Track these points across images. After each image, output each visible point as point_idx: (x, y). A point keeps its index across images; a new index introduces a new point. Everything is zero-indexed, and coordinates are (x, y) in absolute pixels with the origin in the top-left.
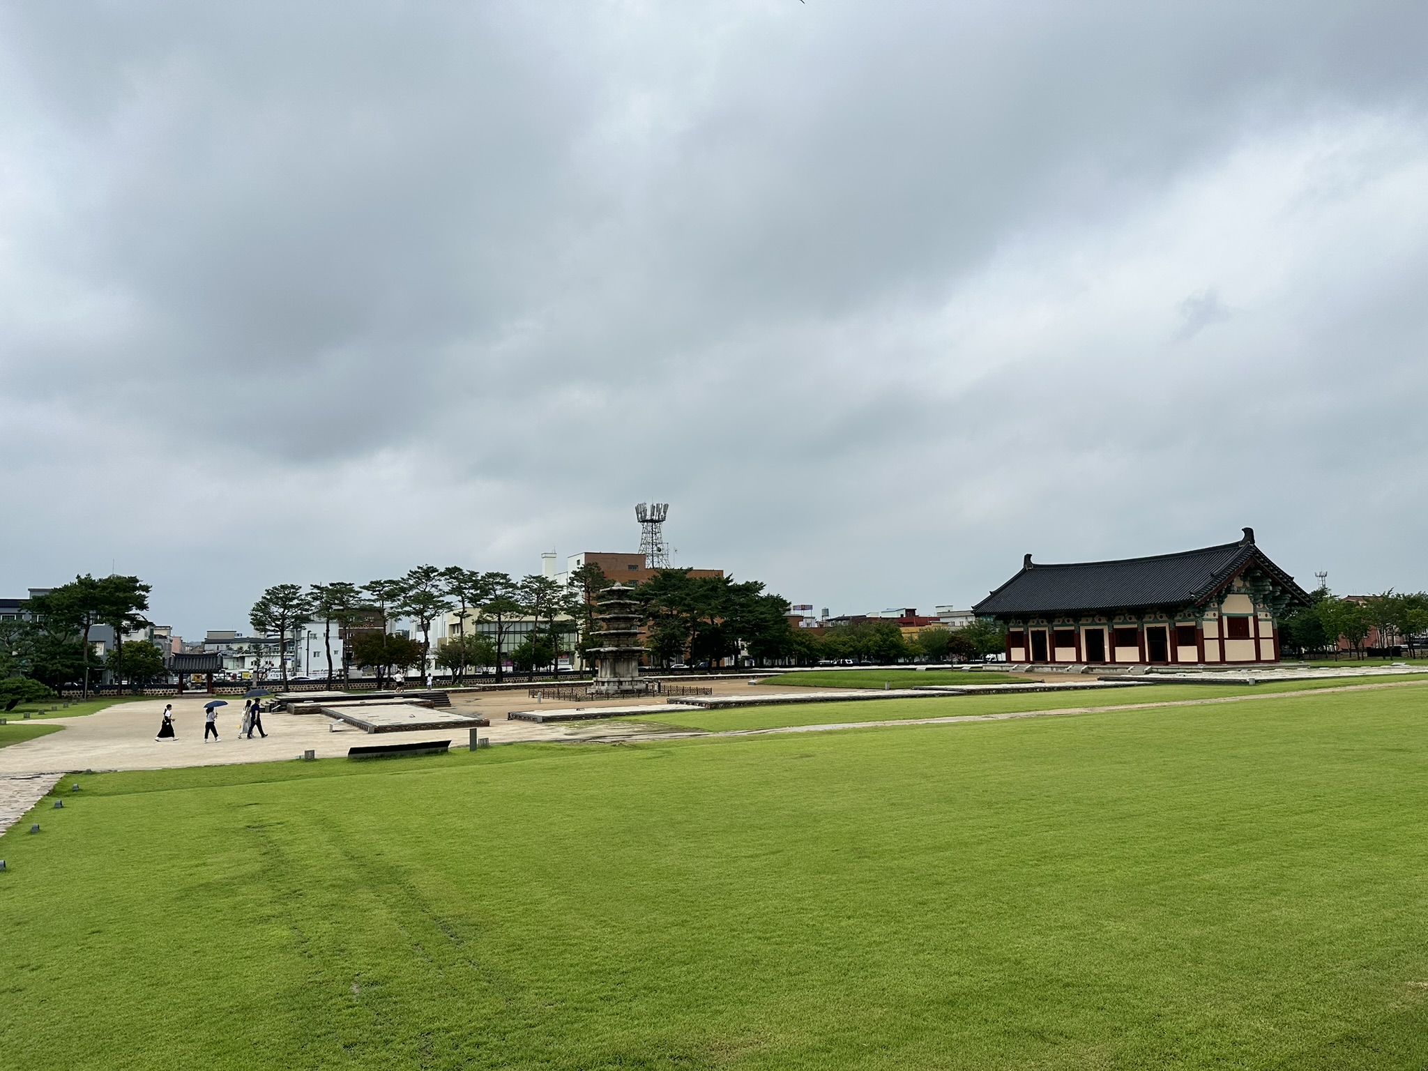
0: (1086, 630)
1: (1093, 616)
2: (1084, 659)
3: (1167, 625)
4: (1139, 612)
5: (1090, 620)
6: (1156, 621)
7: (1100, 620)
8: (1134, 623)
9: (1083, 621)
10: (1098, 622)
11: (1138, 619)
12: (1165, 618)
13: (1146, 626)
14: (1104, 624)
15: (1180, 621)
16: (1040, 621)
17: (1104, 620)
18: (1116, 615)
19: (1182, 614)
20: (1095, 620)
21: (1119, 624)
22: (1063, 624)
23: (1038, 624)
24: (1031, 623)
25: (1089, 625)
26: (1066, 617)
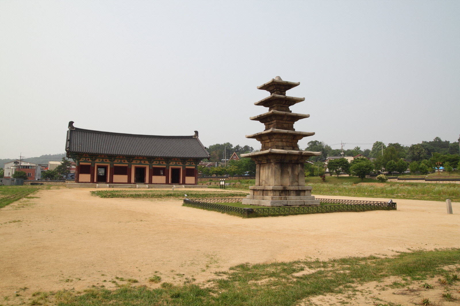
0: (135, 167)
1: (141, 160)
2: (133, 180)
3: (181, 167)
4: (168, 160)
5: (139, 162)
6: (176, 165)
7: (145, 162)
8: (164, 165)
9: (134, 162)
11: (167, 163)
12: (181, 164)
13: (170, 167)
14: (147, 164)
15: (187, 166)
16: (104, 160)
17: (147, 162)
18: (154, 161)
19: (189, 163)
20: (142, 162)
21: (155, 165)
22: (121, 163)
23: (102, 162)
24: (97, 161)
25: (138, 164)
26: (123, 159)
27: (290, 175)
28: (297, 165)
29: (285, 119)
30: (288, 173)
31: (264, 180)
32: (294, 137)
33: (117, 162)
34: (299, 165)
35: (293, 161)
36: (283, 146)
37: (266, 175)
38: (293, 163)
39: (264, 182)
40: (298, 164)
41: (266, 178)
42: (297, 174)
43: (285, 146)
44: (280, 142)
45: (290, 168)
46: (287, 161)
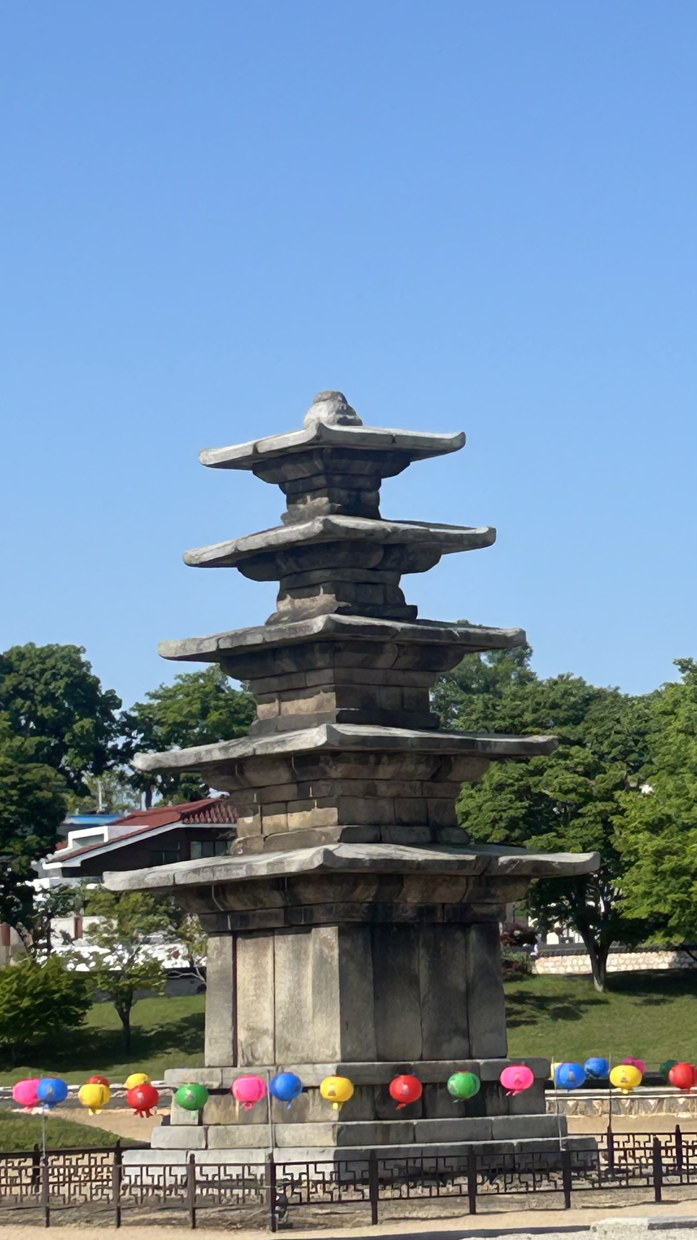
27: (422, 996)
28: (459, 935)
29: (385, 660)
30: (414, 981)
31: (265, 1032)
32: (439, 770)
34: (473, 935)
35: (439, 914)
36: (377, 824)
37: (282, 996)
38: (440, 921)
39: (268, 1042)
40: (465, 927)
41: (280, 1017)
42: (462, 987)
43: (390, 824)
44: (361, 802)
45: (422, 951)
46: (406, 912)
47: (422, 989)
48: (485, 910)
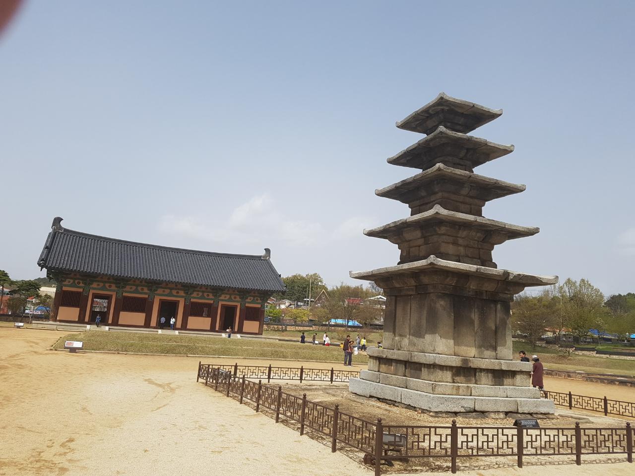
0: (160, 299)
1: (171, 289)
2: (154, 322)
3: (239, 305)
4: (217, 290)
5: (167, 291)
6: (230, 300)
7: (178, 293)
8: (211, 299)
9: (160, 291)
10: (175, 294)
11: (215, 296)
12: (238, 299)
13: (220, 303)
14: (182, 297)
15: (249, 303)
16: (107, 285)
17: (182, 293)
18: (194, 291)
19: (252, 298)
20: (174, 292)
21: (196, 298)
22: (136, 291)
23: (103, 288)
24: (95, 285)
25: (166, 295)
26: (141, 286)
27: (476, 329)
28: (492, 305)
30: (472, 323)
31: (407, 337)
32: (486, 236)
33: (129, 290)
36: (459, 256)
37: (413, 323)
40: (495, 302)
43: (464, 255)
45: (476, 310)
46: (469, 292)
47: (475, 326)
48: (505, 296)
